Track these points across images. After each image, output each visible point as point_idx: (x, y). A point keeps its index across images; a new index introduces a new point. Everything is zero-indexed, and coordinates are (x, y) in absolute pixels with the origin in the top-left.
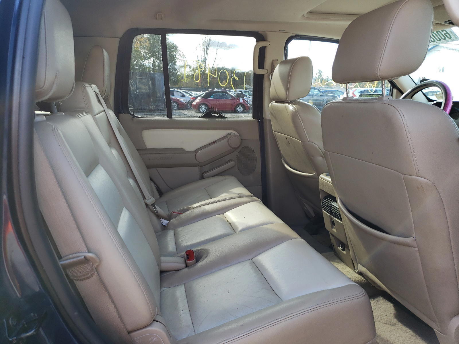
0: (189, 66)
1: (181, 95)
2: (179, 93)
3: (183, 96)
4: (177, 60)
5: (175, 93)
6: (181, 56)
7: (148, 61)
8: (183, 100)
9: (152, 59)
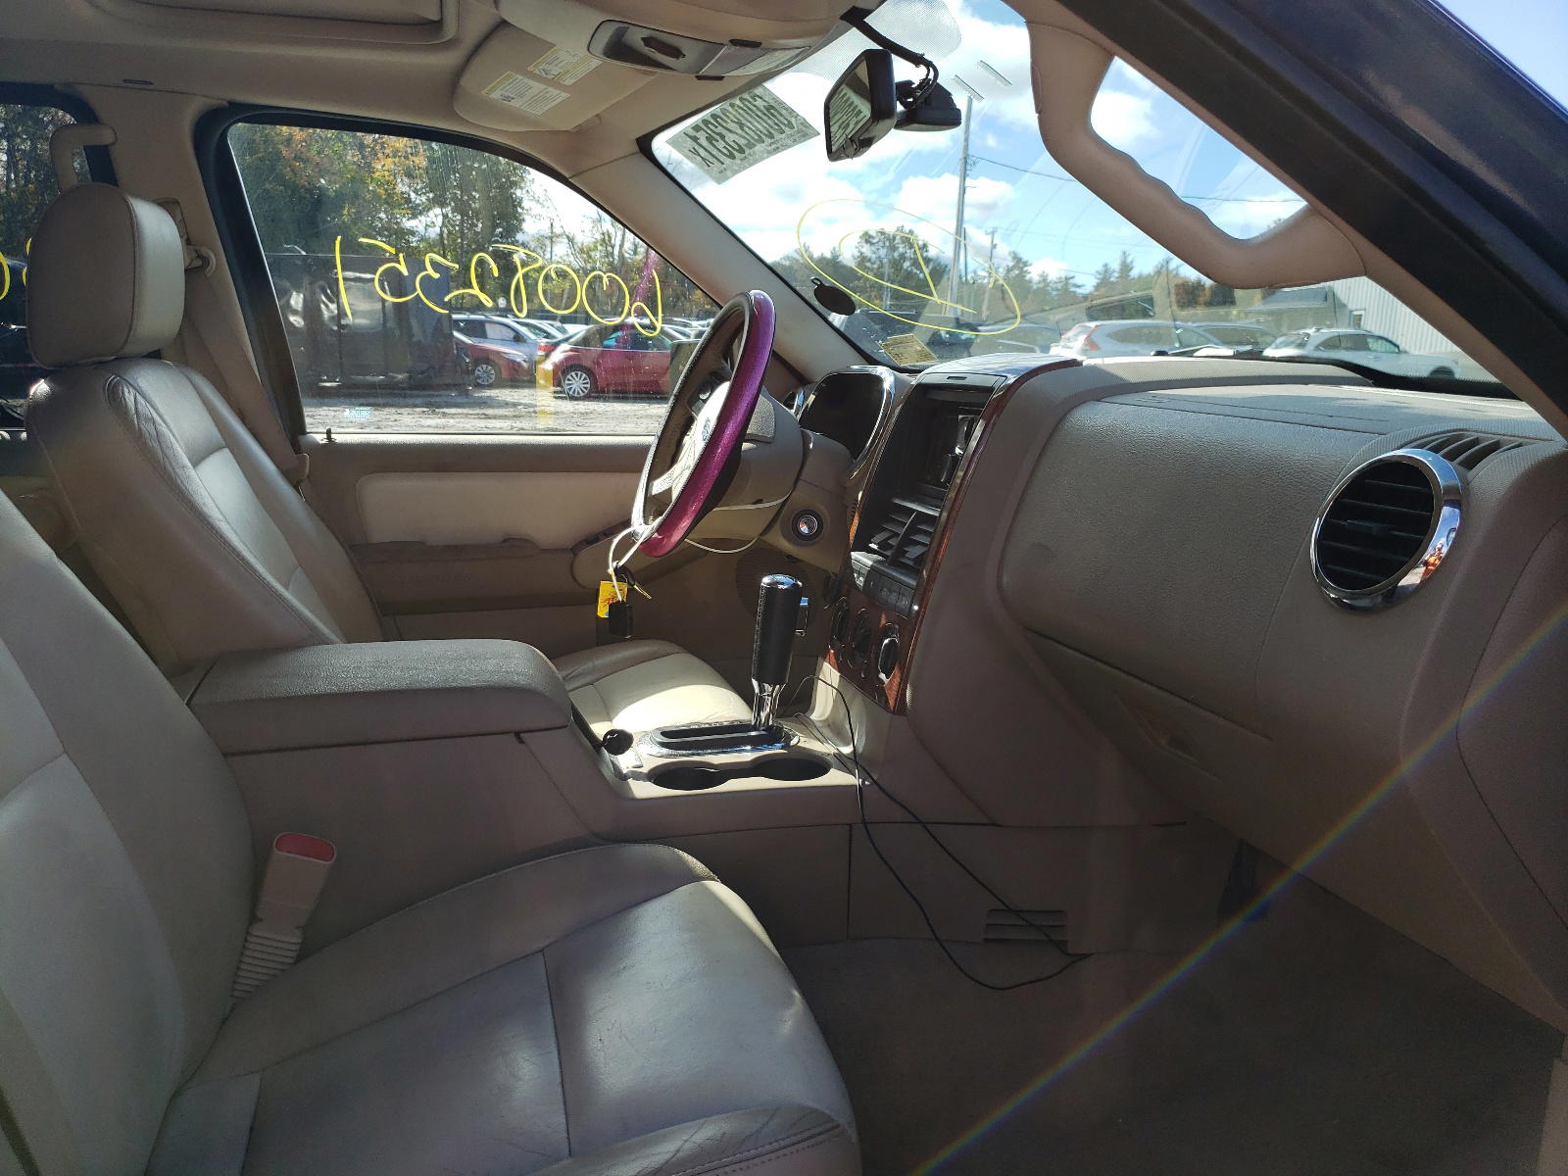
0: (568, 237)
1: (512, 334)
2: (505, 329)
3: (518, 338)
4: (526, 217)
5: (488, 327)
6: (541, 201)
7: (422, 218)
8: (516, 354)
9: (438, 210)
